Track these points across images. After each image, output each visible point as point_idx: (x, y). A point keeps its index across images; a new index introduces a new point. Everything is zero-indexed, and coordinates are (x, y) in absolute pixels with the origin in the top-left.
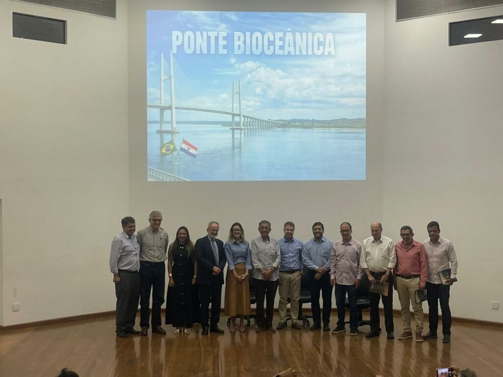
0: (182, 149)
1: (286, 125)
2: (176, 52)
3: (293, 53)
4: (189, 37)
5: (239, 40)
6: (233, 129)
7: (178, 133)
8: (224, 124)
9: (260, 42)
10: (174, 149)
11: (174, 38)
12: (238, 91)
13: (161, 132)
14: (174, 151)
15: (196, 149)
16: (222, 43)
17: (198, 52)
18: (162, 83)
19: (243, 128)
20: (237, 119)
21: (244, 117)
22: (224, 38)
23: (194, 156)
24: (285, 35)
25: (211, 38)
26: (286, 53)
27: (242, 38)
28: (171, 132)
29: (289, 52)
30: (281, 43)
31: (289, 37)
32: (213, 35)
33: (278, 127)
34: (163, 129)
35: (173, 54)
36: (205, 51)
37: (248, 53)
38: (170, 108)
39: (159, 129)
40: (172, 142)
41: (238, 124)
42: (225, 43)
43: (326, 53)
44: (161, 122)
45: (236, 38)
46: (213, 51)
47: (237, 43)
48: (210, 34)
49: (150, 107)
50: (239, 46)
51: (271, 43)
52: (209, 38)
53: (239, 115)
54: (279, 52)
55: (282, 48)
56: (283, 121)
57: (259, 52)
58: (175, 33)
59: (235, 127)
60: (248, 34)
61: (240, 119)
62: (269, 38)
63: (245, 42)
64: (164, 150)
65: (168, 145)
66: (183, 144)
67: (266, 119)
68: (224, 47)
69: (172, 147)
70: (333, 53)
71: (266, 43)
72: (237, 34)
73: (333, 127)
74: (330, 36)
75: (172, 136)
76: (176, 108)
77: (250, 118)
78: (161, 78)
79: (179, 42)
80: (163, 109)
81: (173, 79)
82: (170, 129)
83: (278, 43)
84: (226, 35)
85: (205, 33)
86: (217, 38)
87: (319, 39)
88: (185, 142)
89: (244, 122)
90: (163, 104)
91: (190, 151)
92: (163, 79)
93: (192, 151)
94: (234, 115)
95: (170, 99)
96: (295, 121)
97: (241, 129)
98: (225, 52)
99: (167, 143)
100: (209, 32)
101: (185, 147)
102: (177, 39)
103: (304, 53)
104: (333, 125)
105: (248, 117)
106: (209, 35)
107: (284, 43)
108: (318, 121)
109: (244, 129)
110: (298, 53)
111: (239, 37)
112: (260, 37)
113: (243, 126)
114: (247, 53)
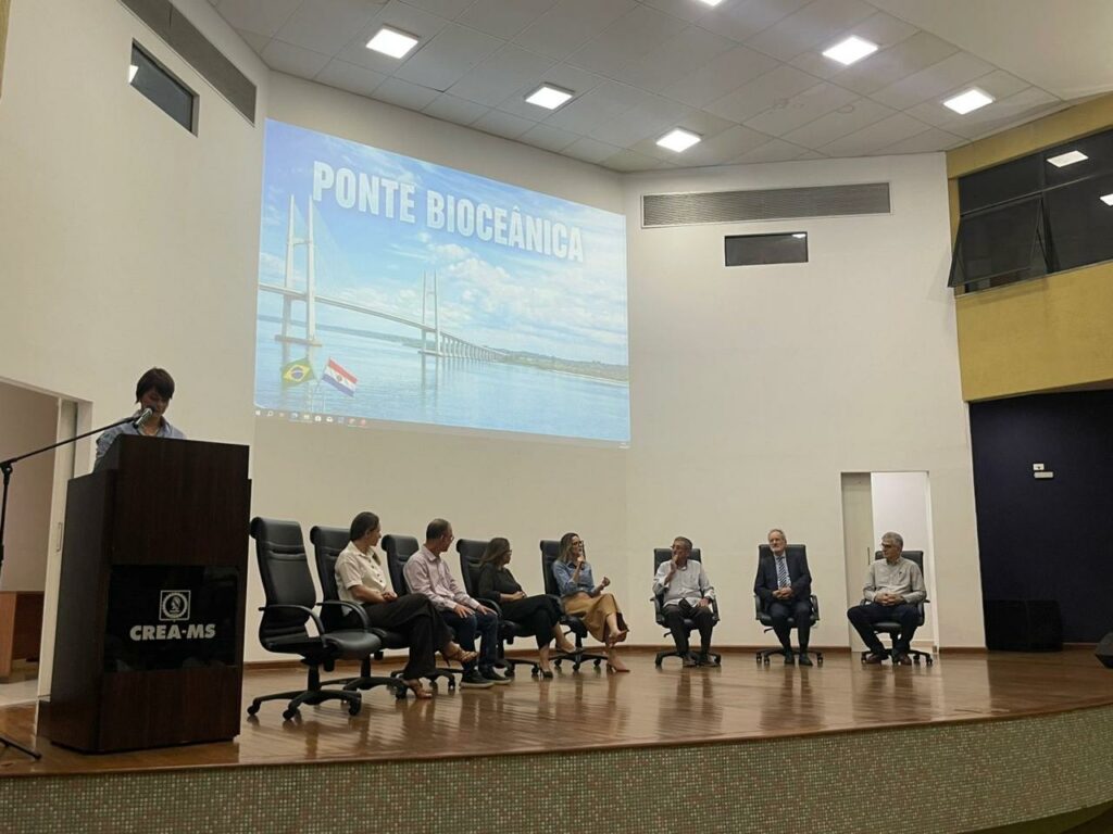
0: (326, 378)
1: (511, 358)
2: (320, 199)
3: (521, 246)
4: (346, 179)
5: (436, 205)
6: (424, 354)
7: (320, 346)
8: (409, 342)
9: (471, 217)
10: (311, 375)
11: (317, 175)
12: (433, 290)
13: (283, 340)
14: (310, 379)
15: (354, 380)
16: (406, 203)
17: (362, 208)
18: (291, 249)
19: (440, 353)
20: (430, 337)
21: (444, 335)
22: (410, 196)
23: (349, 392)
24: (509, 214)
25: (387, 192)
26: (512, 244)
27: (441, 204)
28: (306, 344)
29: (517, 244)
30: (504, 227)
31: (516, 219)
32: (390, 186)
33: (500, 362)
34: (287, 335)
35: (315, 202)
36: (375, 210)
37: (451, 229)
38: (305, 297)
39: (280, 333)
40: (306, 362)
41: (433, 346)
42: (411, 204)
43: (571, 257)
44: (286, 320)
45: (431, 202)
46: (390, 213)
47: (431, 210)
48: (385, 182)
49: (265, 289)
50: (436, 215)
51: (488, 222)
52: (382, 190)
53: (435, 331)
54: (499, 239)
55: (505, 233)
56: (508, 352)
57: (468, 232)
58: (319, 167)
59: (426, 351)
60: (451, 199)
61: (436, 338)
62: (484, 213)
63: (445, 210)
64: (289, 375)
65: (296, 366)
66: (328, 368)
67: (480, 345)
68: (410, 210)
69: (305, 370)
70: (580, 259)
71: (480, 220)
72: (432, 194)
73: (581, 373)
74: (575, 232)
75: (308, 350)
76: (317, 299)
77: (454, 339)
78: (288, 240)
79: (328, 184)
80: (289, 298)
81: (312, 246)
82: (304, 337)
83: (499, 226)
84: (412, 192)
85: (375, 180)
86: (397, 193)
87: (560, 234)
88: (332, 365)
89: (442, 344)
90: (290, 287)
91: (343, 382)
92: (291, 243)
93: (345, 382)
94: (426, 330)
95: (305, 280)
96: (527, 355)
97: (437, 355)
98: (412, 219)
99: (297, 362)
100: (383, 180)
101: (334, 374)
102: (324, 178)
103: (539, 249)
104: (582, 370)
105: (449, 337)
106: (383, 184)
107: (508, 227)
108: (559, 360)
109: (443, 357)
110: (529, 248)
111: (436, 200)
112: (471, 210)
113: (442, 350)
114: (449, 230)
